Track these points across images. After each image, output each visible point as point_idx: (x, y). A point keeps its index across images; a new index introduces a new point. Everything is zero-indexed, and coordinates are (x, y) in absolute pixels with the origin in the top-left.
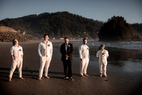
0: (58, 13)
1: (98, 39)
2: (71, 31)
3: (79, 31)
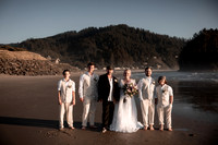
0: (110, 28)
1: (177, 68)
2: (132, 55)
3: (146, 55)
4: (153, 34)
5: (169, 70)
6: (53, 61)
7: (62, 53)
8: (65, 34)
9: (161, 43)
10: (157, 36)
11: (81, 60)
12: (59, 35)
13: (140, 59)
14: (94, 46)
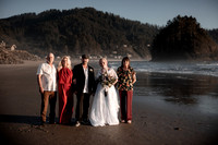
0: (76, 11)
1: (149, 58)
2: (101, 43)
3: (115, 43)
4: (123, 20)
5: (140, 59)
6: (8, 47)
7: (18, 39)
8: (23, 16)
9: (132, 30)
10: (128, 21)
11: (41, 47)
12: (15, 17)
13: (109, 47)
14: (57, 30)
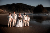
1: (33, 13)
4: (28, 5)
6: (5, 11)
10: (29, 6)
12: (6, 5)
13: (25, 11)
